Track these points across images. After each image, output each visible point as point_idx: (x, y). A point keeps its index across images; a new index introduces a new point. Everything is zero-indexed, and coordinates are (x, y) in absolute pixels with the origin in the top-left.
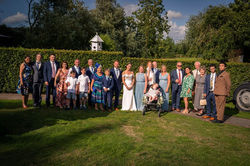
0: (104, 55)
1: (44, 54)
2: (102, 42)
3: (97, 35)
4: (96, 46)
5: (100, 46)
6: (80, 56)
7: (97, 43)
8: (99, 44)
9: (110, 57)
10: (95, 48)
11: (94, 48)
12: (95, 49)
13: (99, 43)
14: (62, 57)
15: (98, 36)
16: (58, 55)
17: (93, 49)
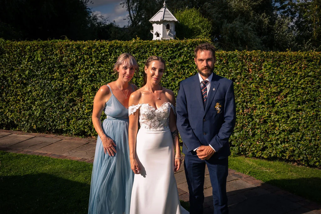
0: (158, 47)
1: (35, 51)
2: (174, 21)
3: (164, 7)
4: (161, 32)
5: (168, 30)
6: (104, 53)
7: (162, 25)
8: (168, 27)
9: (171, 50)
10: (158, 35)
11: (156, 36)
12: (158, 38)
13: (166, 24)
14: (69, 56)
15: (167, 9)
16: (61, 51)
17: (155, 38)
